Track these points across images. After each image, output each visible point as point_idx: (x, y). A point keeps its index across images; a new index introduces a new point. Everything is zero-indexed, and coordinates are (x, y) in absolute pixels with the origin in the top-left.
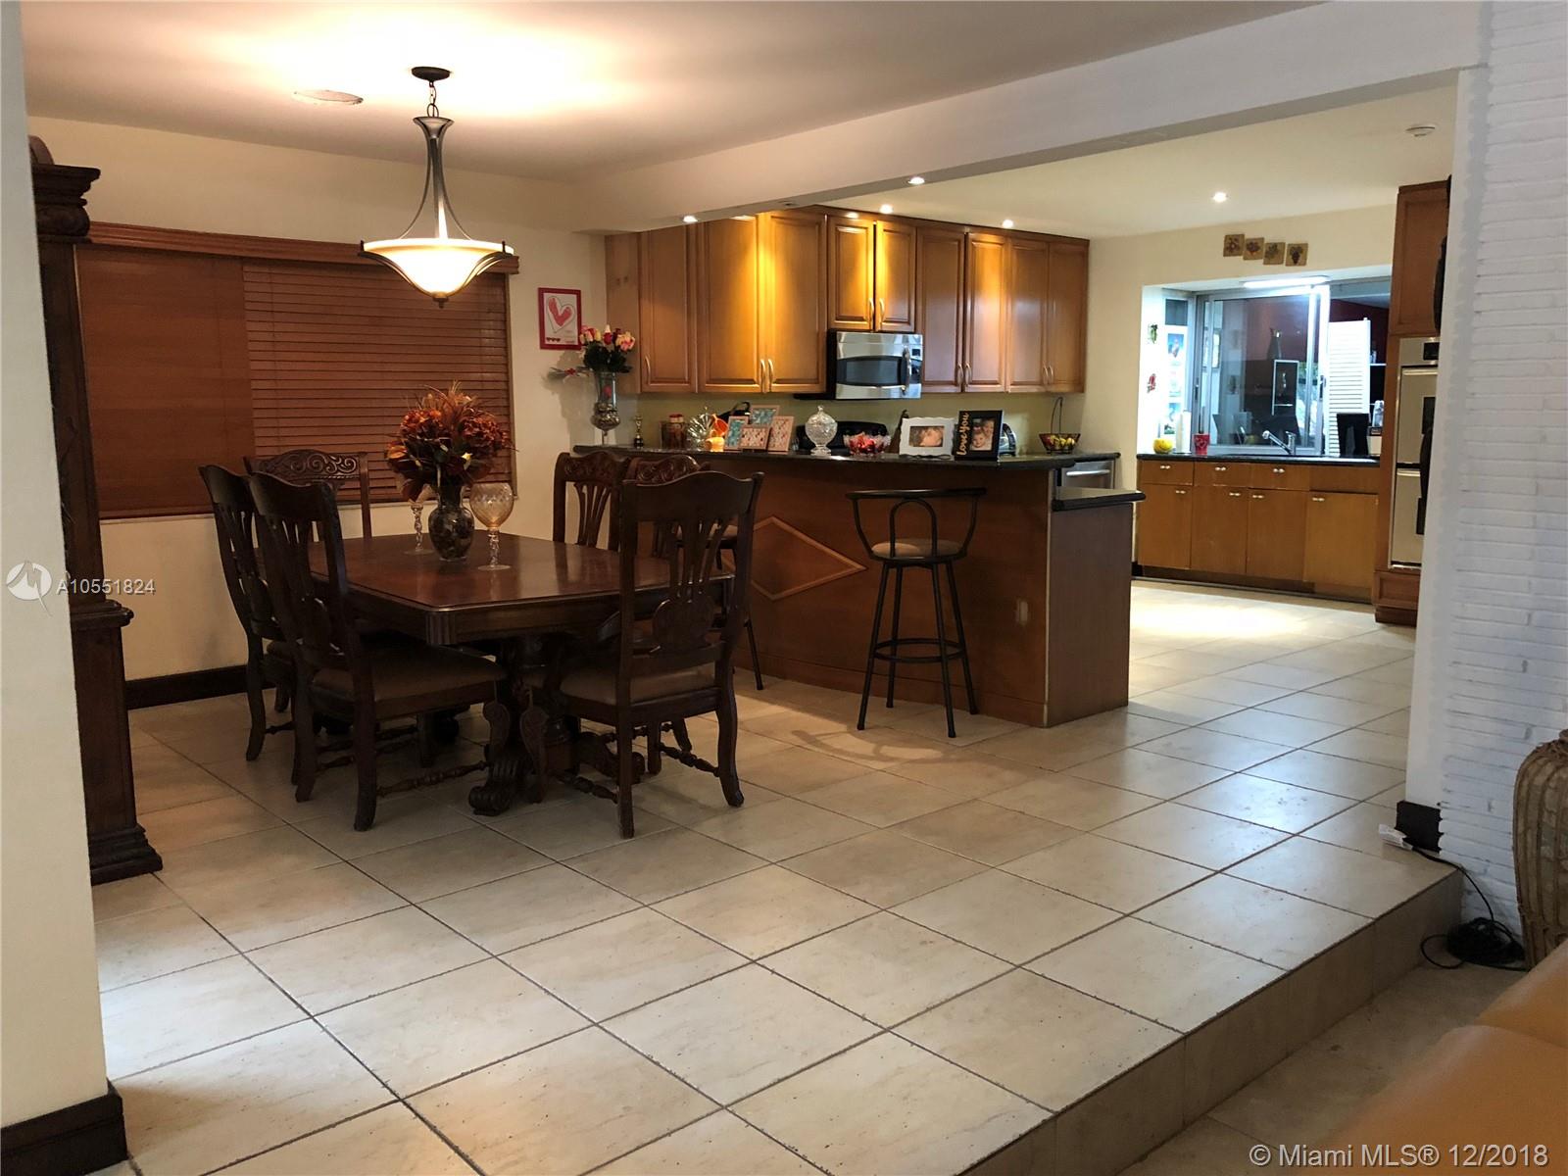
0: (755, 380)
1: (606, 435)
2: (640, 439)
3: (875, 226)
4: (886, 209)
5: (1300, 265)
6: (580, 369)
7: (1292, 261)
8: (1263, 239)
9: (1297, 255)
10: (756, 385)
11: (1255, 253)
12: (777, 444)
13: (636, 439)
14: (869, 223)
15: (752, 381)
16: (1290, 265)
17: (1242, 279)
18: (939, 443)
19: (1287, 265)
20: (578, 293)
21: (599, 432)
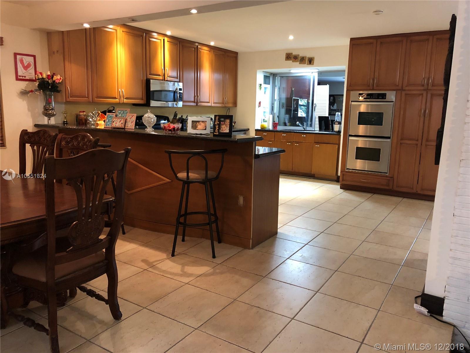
0: (117, 98)
1: (49, 120)
2: (66, 121)
3: (164, 39)
4: (169, 33)
5: (311, 65)
6: (36, 90)
7: (309, 63)
8: (299, 55)
9: (311, 61)
10: (117, 100)
11: (296, 60)
12: (129, 126)
13: (64, 122)
14: (162, 38)
15: (115, 98)
16: (309, 65)
17: (291, 69)
18: (205, 128)
19: (307, 64)
20: (34, 57)
21: (46, 118)
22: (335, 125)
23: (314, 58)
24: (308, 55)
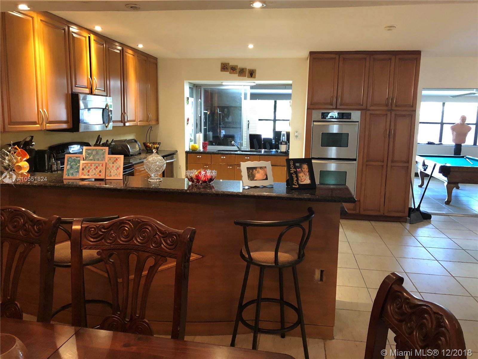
0: (37, 122)
3: (89, 37)
4: (98, 28)
5: (253, 78)
7: (250, 76)
8: (237, 66)
9: (252, 74)
10: (38, 125)
11: (234, 72)
14: (87, 35)
15: (35, 123)
16: (250, 78)
17: (222, 81)
18: (265, 178)
19: (248, 77)
22: (282, 145)
23: (256, 70)
24: (249, 66)
